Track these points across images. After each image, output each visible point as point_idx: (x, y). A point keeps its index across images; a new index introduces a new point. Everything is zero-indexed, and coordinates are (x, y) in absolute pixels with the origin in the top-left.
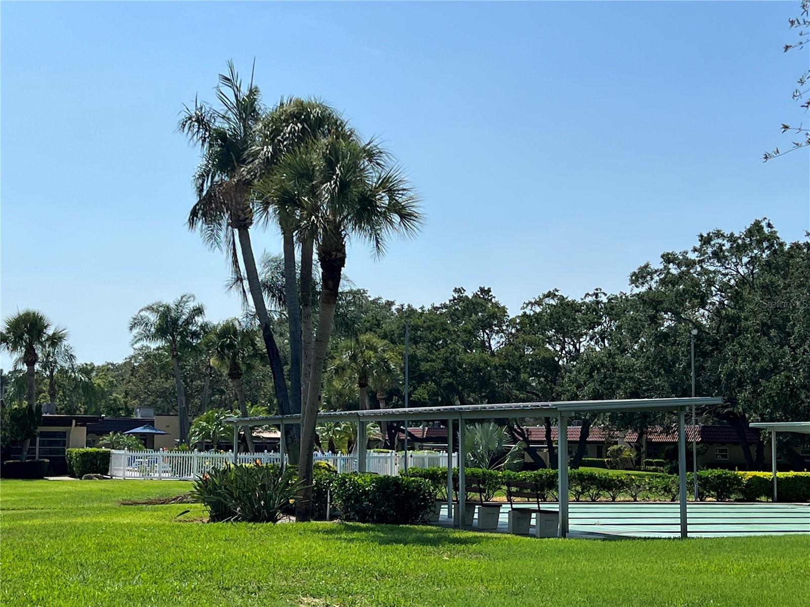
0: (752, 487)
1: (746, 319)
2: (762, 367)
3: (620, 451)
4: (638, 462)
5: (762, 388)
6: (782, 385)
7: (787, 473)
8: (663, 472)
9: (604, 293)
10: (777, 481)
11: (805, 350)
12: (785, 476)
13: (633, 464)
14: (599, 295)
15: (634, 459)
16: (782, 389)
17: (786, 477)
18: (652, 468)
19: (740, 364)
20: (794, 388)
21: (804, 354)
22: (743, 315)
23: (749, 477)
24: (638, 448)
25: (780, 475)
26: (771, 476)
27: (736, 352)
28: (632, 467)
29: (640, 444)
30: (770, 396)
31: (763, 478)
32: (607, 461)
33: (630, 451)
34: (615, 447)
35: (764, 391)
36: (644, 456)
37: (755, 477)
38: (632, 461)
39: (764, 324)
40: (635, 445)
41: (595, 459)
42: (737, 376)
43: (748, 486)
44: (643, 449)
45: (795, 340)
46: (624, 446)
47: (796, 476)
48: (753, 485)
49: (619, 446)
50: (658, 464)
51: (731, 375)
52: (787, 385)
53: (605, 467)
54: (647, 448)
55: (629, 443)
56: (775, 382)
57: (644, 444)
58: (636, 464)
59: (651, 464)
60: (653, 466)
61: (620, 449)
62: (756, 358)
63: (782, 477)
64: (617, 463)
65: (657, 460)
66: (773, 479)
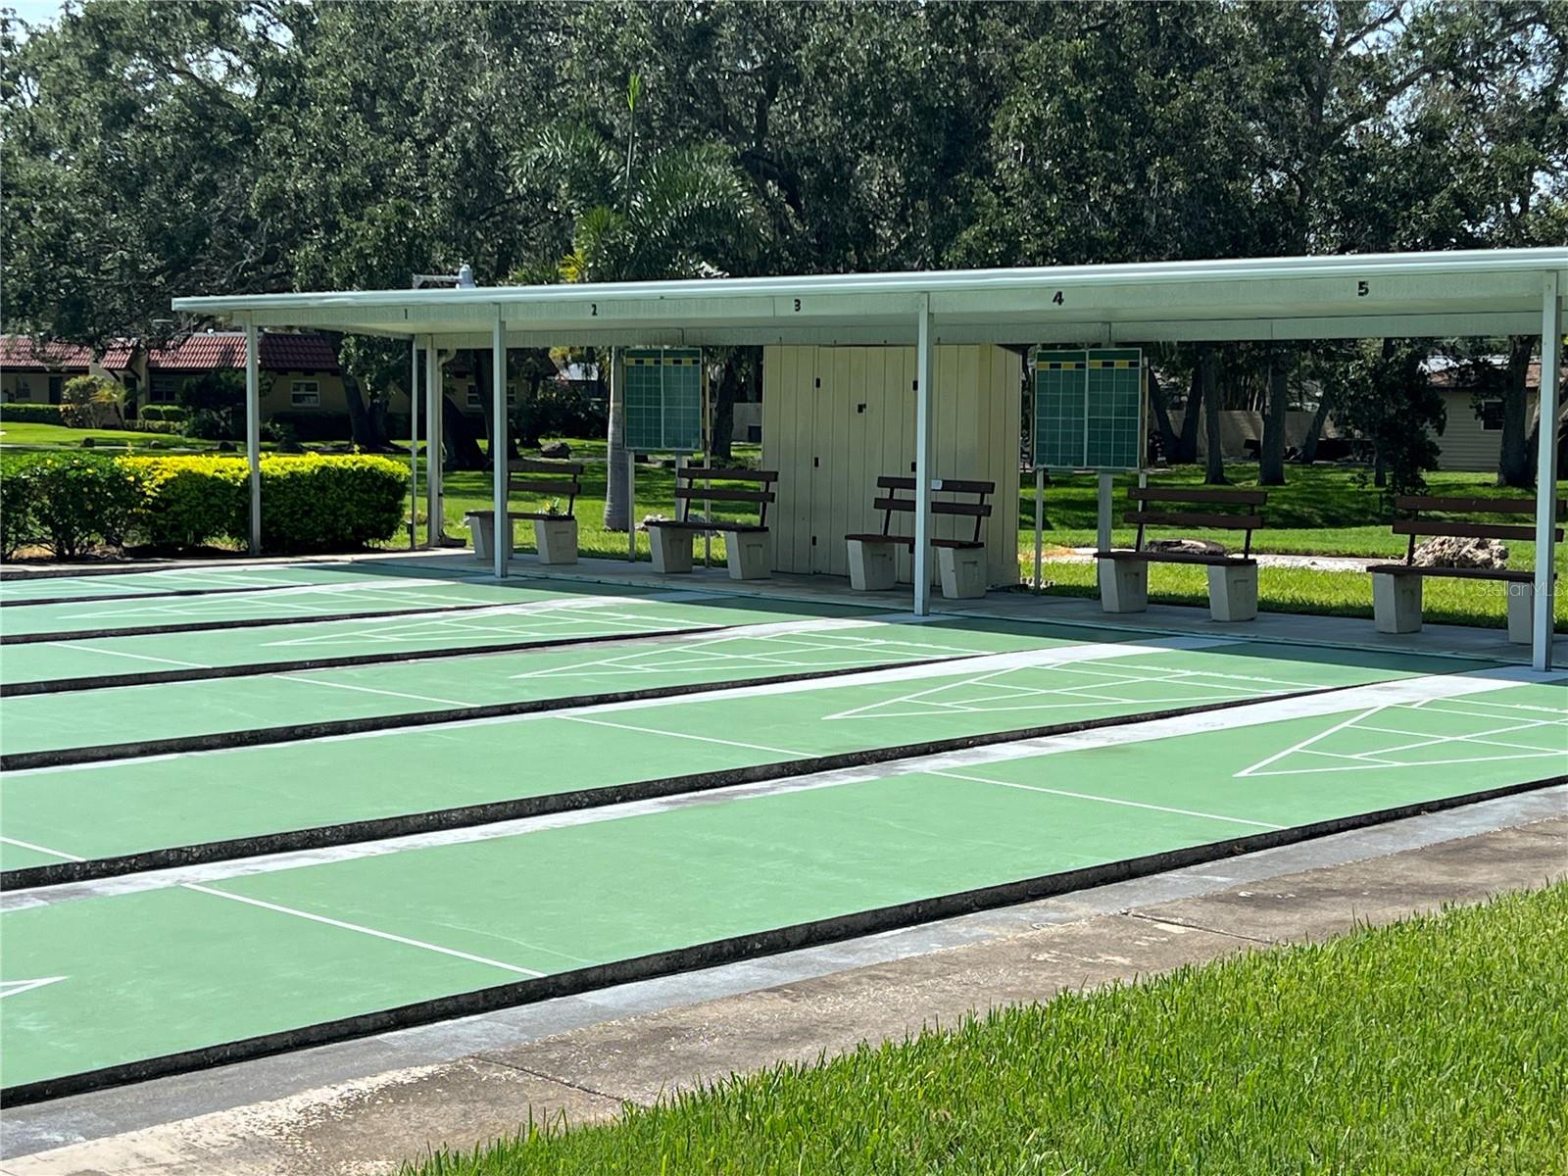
0: (176, 508)
1: (319, 72)
2: (344, 184)
3: (91, 387)
4: (131, 413)
5: (342, 236)
6: (387, 229)
7: (298, 459)
8: (180, 432)
9: (22, 22)
10: (262, 486)
11: (446, 147)
12: (289, 468)
13: (119, 416)
14: (11, 23)
15: (122, 407)
16: (386, 240)
17: (292, 474)
18: (158, 424)
19: (298, 179)
20: (416, 237)
21: (442, 156)
22: (310, 63)
23: (167, 475)
24: (130, 383)
25: (276, 464)
26: (241, 470)
27: (286, 147)
28: (119, 423)
29: (135, 374)
30: (360, 255)
31: (214, 479)
32: (65, 410)
33: (114, 388)
34: (81, 380)
35: (346, 243)
36: (142, 398)
37: (187, 476)
38: (117, 409)
39: (359, 86)
40: (125, 378)
41: (41, 406)
42: (289, 208)
43: (162, 504)
44: (141, 384)
45: (426, 125)
46: (100, 378)
47: (324, 468)
48: (178, 501)
49: (91, 377)
50: (172, 416)
51: (273, 203)
52: (402, 228)
53: (61, 423)
54: (152, 383)
55: (111, 370)
56: (371, 222)
57: (143, 372)
58: (128, 416)
59: (154, 415)
60: (160, 419)
61: (91, 384)
62: (332, 165)
63: (279, 472)
64: (85, 413)
65: (169, 407)
66: (247, 481)
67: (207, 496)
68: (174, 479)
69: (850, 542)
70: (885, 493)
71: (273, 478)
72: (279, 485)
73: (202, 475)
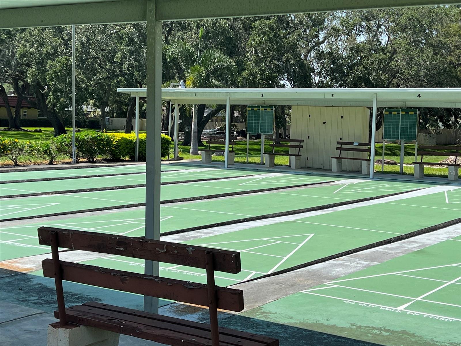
0: (120, 148)
10: (139, 142)
23: (118, 138)
25: (142, 136)
43: (117, 147)
48: (121, 146)
63: (143, 138)
66: (136, 140)
67: (127, 144)
68: (120, 140)
69: (332, 159)
70: (339, 146)
71: (141, 140)
72: (143, 142)
73: (126, 139)
